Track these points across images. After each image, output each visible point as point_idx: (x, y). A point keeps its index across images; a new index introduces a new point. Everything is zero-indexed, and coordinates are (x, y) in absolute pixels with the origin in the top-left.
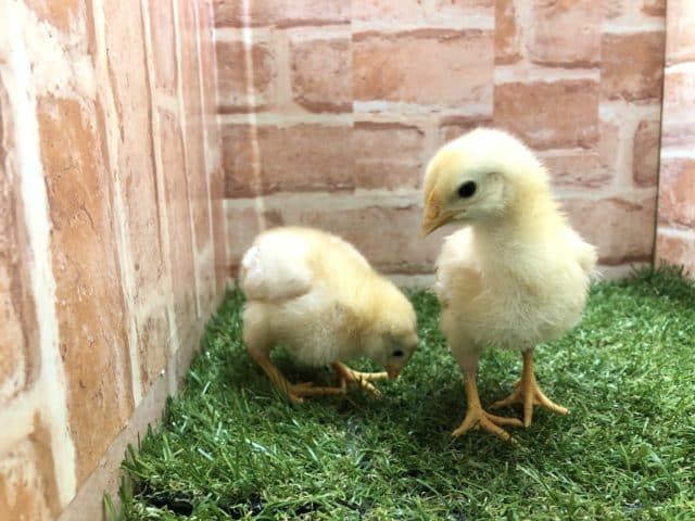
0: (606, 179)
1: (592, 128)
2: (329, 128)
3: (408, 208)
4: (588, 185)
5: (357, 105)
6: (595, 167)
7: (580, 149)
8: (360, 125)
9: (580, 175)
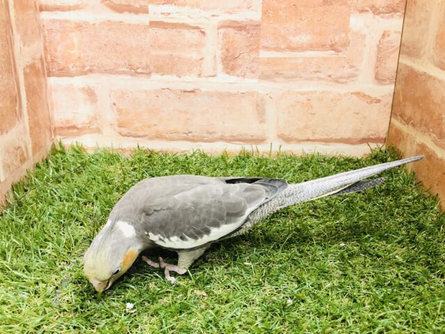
0: (352, 76)
1: (343, 35)
2: (130, 25)
3: (193, 92)
4: (337, 82)
5: (151, 7)
6: (344, 67)
7: (333, 52)
8: (153, 24)
9: (330, 73)
